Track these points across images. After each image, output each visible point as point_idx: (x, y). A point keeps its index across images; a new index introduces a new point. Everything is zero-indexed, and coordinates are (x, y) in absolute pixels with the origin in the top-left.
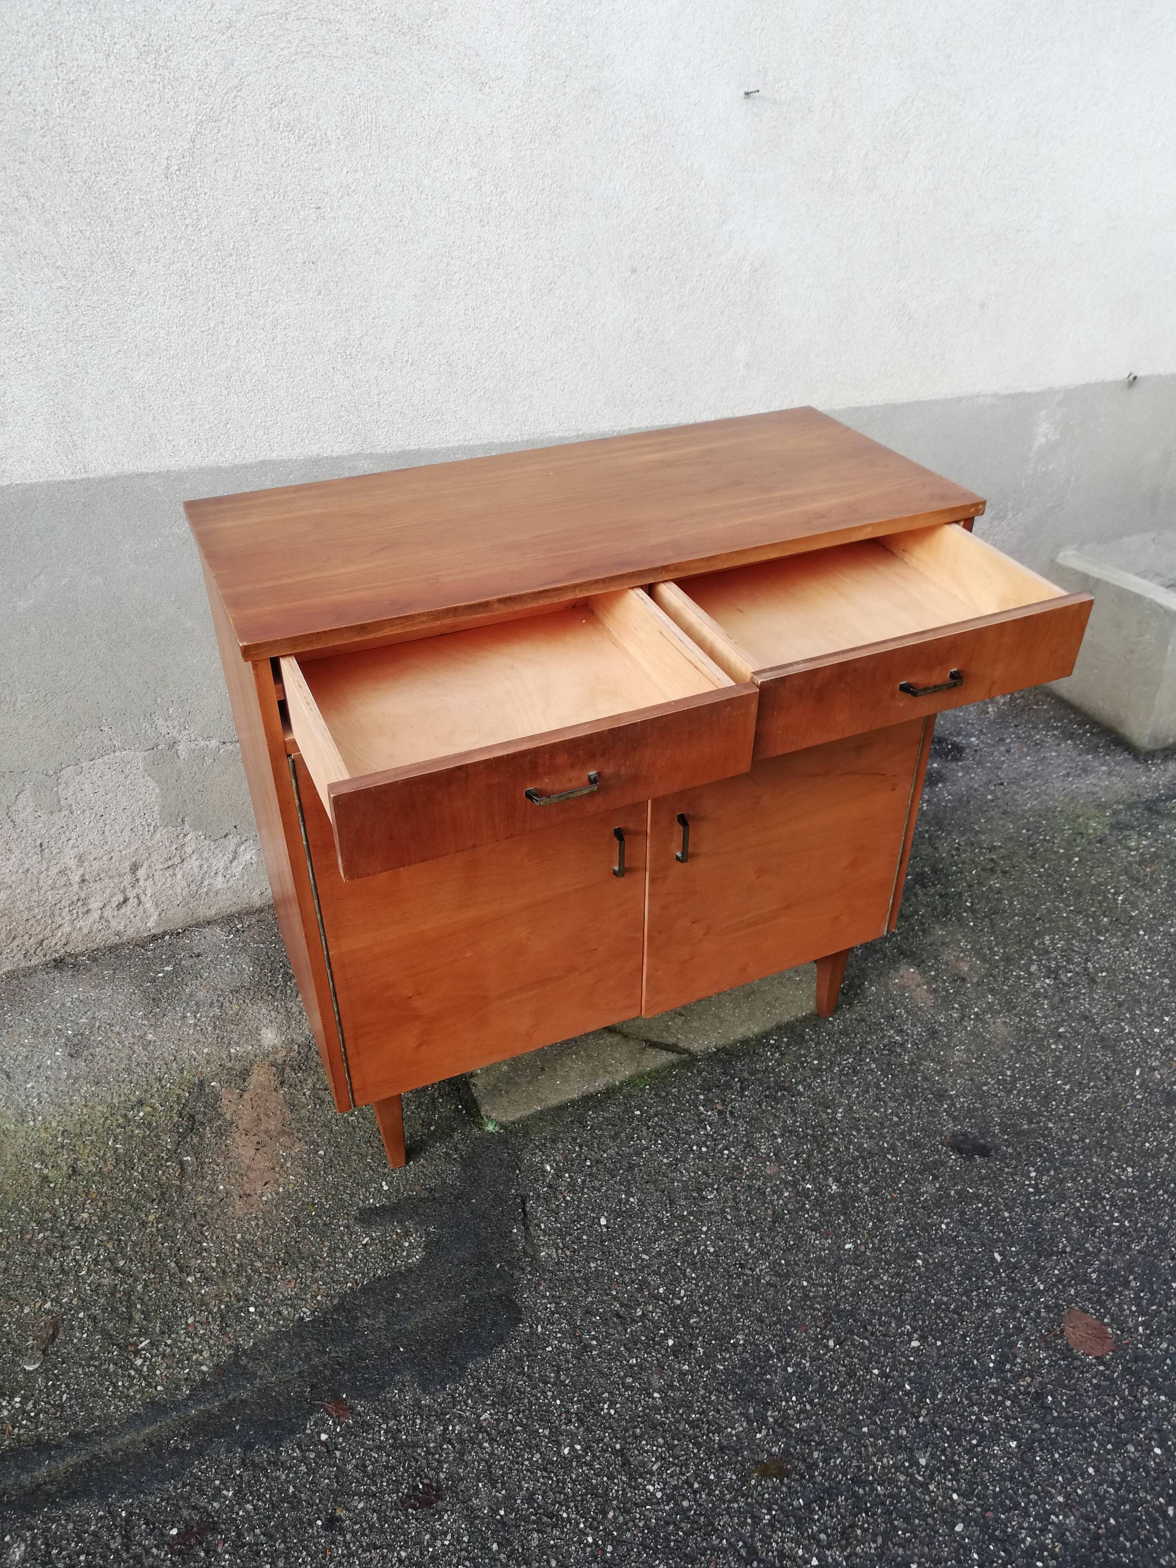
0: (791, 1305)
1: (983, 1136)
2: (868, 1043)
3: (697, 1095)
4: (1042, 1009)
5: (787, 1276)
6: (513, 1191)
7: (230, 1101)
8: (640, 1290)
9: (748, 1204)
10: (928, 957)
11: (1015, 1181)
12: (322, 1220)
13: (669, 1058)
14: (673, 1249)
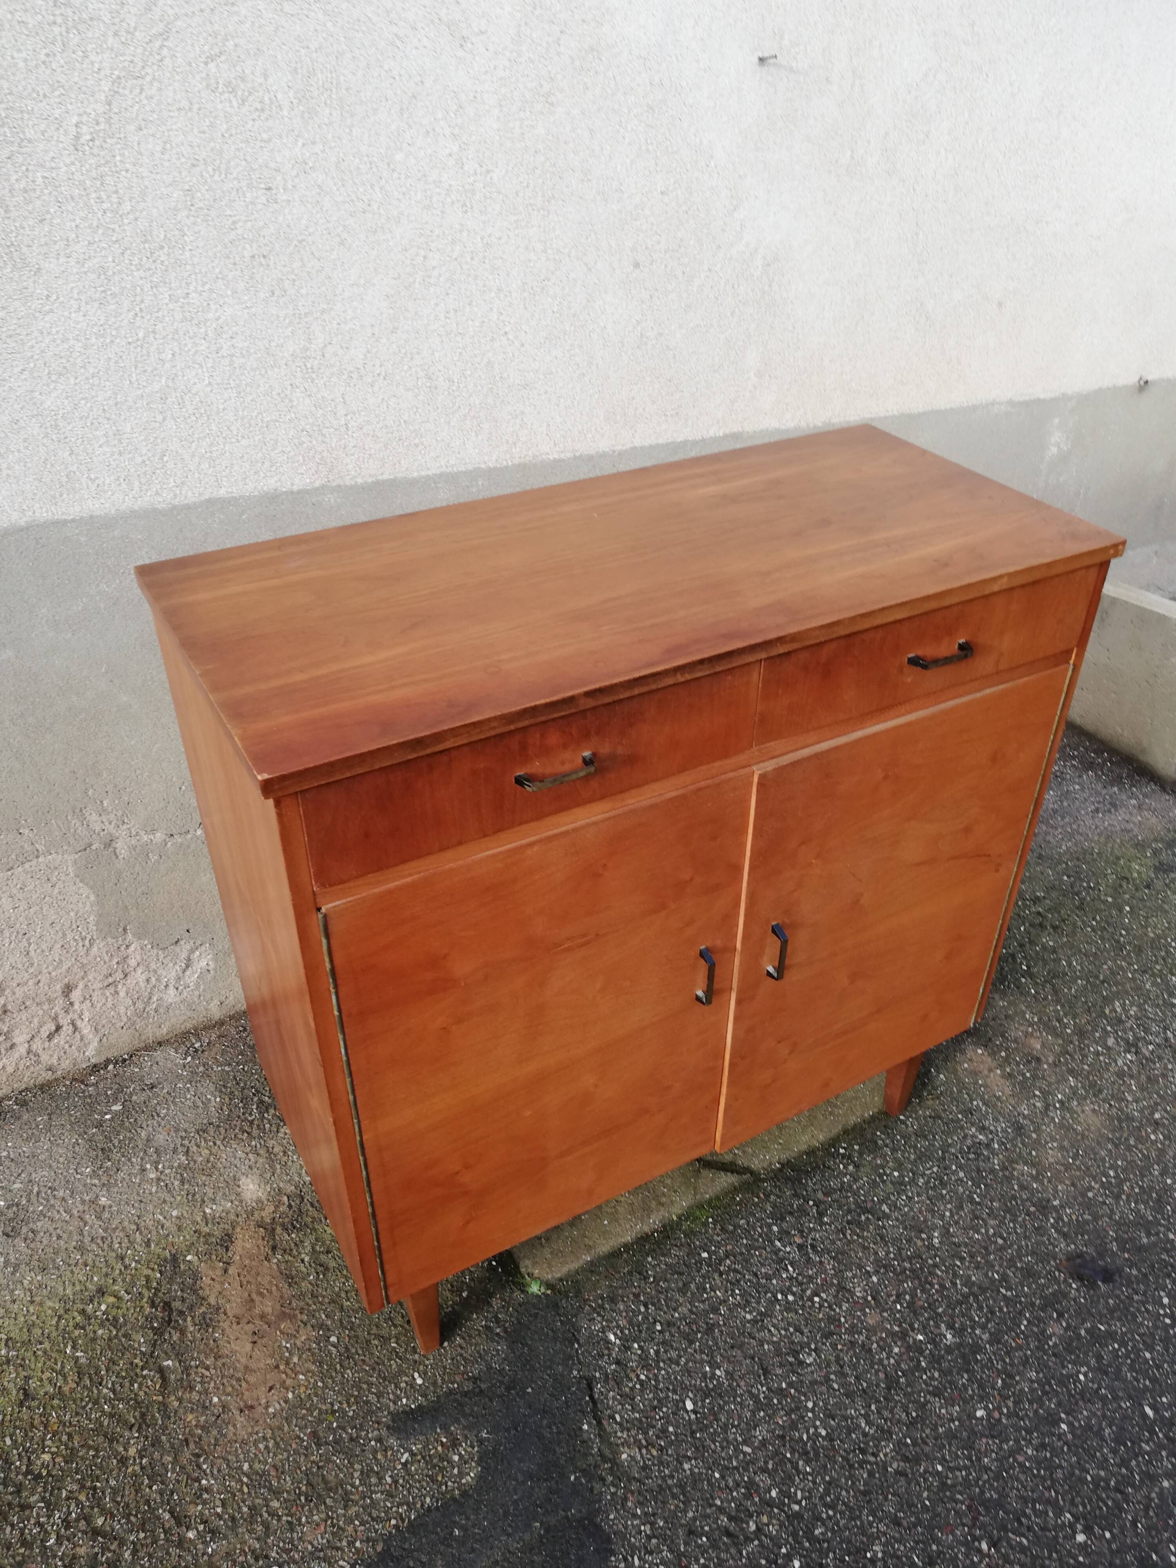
0: (928, 1499)
1: (1101, 1256)
2: (949, 1145)
3: (769, 1226)
4: (1130, 1091)
5: (917, 1461)
6: (575, 1373)
7: (213, 1280)
8: (748, 1496)
9: (854, 1367)
10: (995, 1035)
11: (1147, 1310)
12: (347, 1433)
13: (729, 1181)
14: (778, 1436)
